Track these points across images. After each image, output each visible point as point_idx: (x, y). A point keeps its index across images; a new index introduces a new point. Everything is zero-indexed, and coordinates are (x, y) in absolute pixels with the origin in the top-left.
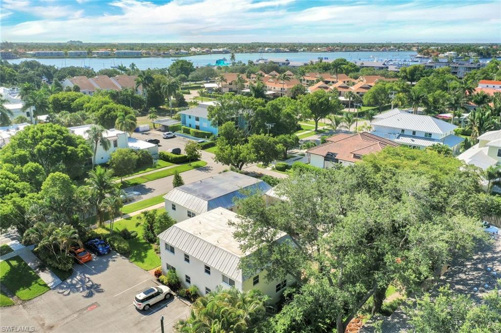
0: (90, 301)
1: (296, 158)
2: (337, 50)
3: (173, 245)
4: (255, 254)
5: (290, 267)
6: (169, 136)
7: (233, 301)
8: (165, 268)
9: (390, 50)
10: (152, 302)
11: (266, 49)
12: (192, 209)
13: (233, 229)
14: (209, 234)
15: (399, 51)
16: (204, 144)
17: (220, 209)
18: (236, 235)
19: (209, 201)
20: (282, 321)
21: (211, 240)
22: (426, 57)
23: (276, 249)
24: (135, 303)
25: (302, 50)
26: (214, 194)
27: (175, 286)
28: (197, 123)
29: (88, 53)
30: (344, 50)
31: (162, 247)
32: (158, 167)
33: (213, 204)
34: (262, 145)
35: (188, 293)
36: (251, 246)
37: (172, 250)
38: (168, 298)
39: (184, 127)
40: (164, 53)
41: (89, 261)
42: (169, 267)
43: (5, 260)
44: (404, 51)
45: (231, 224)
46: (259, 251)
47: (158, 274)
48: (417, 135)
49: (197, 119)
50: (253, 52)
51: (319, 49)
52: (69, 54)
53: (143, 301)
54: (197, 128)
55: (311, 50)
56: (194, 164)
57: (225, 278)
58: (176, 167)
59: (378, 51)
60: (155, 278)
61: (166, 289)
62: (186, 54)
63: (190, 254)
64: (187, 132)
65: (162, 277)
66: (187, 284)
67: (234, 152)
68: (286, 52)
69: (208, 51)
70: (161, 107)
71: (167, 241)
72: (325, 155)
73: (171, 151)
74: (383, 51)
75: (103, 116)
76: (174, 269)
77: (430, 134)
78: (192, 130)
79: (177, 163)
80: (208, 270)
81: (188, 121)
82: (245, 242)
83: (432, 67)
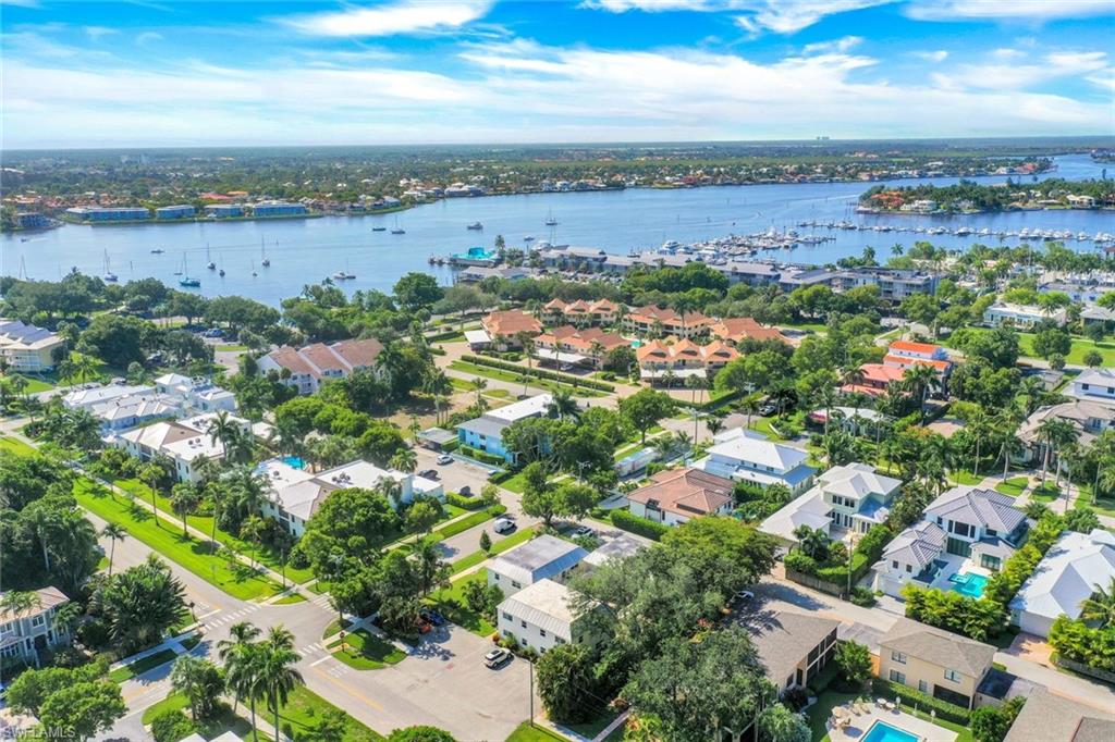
0: (447, 663)
1: (615, 497)
2: (705, 180)
3: (512, 614)
4: (581, 619)
5: (604, 628)
6: (446, 460)
7: (569, 651)
8: (502, 633)
9: (813, 181)
10: (499, 660)
11: (559, 184)
12: (517, 580)
13: (565, 603)
14: (541, 605)
15: (831, 181)
16: (497, 476)
17: (545, 581)
18: (569, 607)
19: (533, 573)
20: (600, 668)
21: (544, 609)
22: (876, 210)
23: (595, 615)
24: (486, 662)
25: (633, 183)
26: (537, 565)
27: (514, 647)
28: (483, 442)
29: (196, 210)
30: (719, 182)
31: (500, 616)
32: (450, 516)
33: (538, 575)
34: (576, 497)
35: (526, 653)
36: (579, 614)
37: (510, 618)
38: (509, 659)
39: (463, 446)
40: (352, 207)
41: (429, 631)
42: (505, 633)
43: (354, 632)
44: (843, 181)
45: (564, 599)
46: (585, 616)
47: (496, 639)
48: (758, 468)
49: (483, 437)
50: (531, 192)
51: (667, 178)
52: (158, 215)
53: (492, 660)
54: (483, 448)
55: (651, 183)
56: (492, 509)
57: (557, 639)
58: (472, 516)
59: (789, 182)
60: (494, 643)
61: (507, 651)
62: (397, 205)
63: (527, 620)
64: (468, 453)
65: (500, 642)
66: (524, 646)
67: (544, 502)
68: (599, 189)
69: (438, 192)
70: (411, 392)
71: (506, 610)
72: (646, 502)
73: (459, 491)
74: (800, 182)
75: (367, 445)
76: (510, 634)
77: (772, 469)
78: (477, 452)
79: (471, 510)
80: (543, 633)
81: (469, 438)
82: (574, 611)
83: (851, 280)
